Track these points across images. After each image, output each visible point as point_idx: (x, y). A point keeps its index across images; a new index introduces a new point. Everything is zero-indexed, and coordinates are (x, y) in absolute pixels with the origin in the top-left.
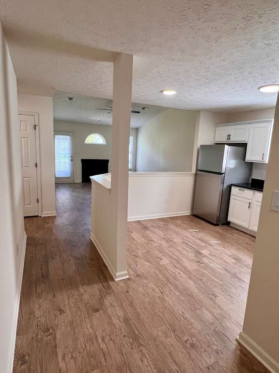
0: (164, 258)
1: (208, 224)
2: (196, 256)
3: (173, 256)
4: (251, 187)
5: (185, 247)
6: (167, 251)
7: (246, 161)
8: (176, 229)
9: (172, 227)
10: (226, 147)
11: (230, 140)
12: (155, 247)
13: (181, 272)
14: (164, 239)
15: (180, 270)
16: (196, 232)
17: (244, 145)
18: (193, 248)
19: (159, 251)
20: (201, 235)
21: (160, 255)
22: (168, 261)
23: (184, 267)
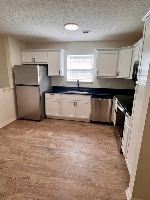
0: (30, 175)
1: (35, 122)
2: (51, 153)
3: (36, 166)
4: (52, 91)
5: (36, 150)
6: (27, 164)
7: (49, 76)
8: (16, 137)
9: (10, 136)
10: (38, 66)
11: (35, 62)
12: (12, 167)
13: (55, 178)
14: (13, 153)
15: (52, 176)
16: (32, 132)
17: (46, 66)
18: (42, 147)
19: (19, 170)
20: (38, 133)
21: (24, 174)
22: (36, 175)
23: (52, 170)
